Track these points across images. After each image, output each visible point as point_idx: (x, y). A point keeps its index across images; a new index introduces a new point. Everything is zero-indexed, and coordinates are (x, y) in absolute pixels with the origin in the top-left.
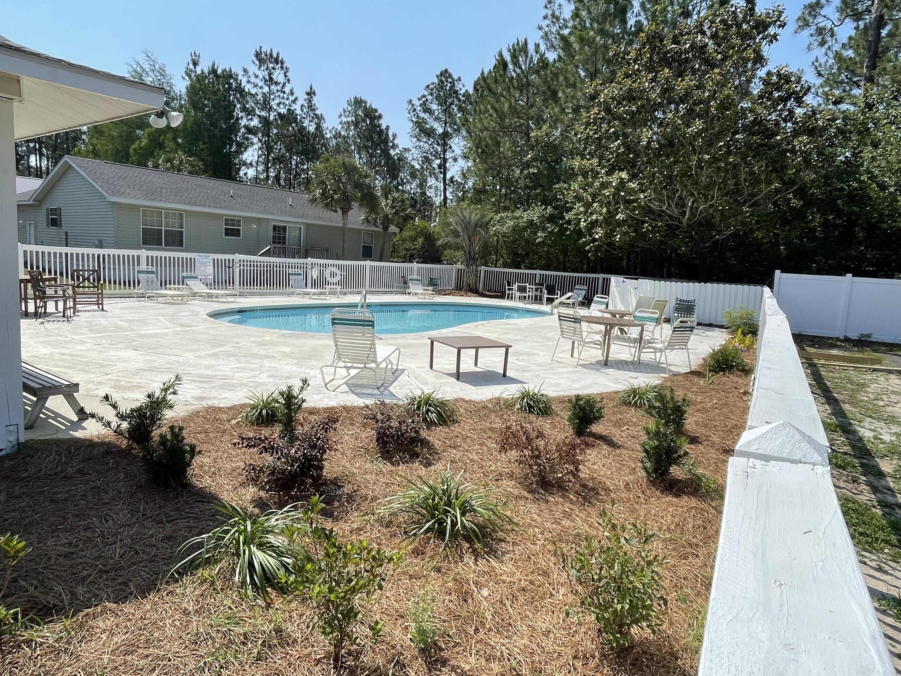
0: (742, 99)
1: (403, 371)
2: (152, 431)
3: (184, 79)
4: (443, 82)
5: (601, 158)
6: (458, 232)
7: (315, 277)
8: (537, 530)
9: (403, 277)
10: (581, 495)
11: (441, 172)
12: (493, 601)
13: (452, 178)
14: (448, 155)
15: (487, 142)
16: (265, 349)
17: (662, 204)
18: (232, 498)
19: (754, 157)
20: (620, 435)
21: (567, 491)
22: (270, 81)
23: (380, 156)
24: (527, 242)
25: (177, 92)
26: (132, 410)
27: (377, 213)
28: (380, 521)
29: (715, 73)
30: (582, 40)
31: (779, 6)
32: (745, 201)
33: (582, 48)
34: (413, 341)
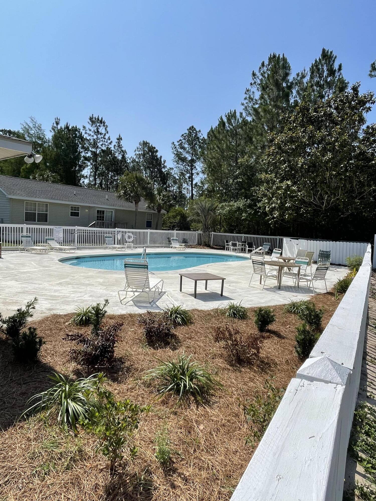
0: (353, 141)
1: (165, 293)
2: (20, 330)
3: (51, 131)
4: (191, 133)
5: (276, 173)
6: (199, 213)
7: (119, 238)
8: (233, 389)
9: (168, 238)
10: (260, 367)
11: (190, 181)
12: (205, 432)
13: (196, 183)
14: (194, 171)
15: (214, 165)
16: (89, 280)
17: (310, 198)
18: (62, 369)
19: (360, 173)
20: (285, 331)
21: (253, 365)
22: (97, 132)
23: (157, 172)
24: (237, 219)
25: (47, 138)
26: (10, 318)
27: (154, 203)
28: (144, 383)
29: (337, 128)
30: (265, 111)
31: (371, 92)
32: (357, 196)
33: (265, 115)
34: (171, 275)
